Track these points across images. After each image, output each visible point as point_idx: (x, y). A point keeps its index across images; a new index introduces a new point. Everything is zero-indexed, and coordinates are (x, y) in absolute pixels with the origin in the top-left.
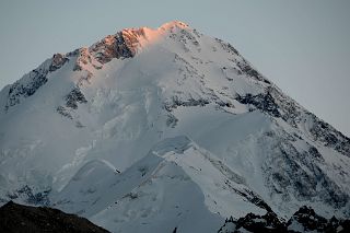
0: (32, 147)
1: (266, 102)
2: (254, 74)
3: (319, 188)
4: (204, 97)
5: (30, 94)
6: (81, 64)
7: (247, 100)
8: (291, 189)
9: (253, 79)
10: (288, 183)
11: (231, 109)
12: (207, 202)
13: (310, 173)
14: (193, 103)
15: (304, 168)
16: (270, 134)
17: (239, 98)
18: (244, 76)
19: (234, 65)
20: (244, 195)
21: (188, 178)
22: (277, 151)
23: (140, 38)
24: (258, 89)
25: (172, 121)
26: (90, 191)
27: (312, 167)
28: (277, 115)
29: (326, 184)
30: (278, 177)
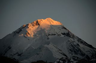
0: (19, 44)
1: (68, 34)
2: (65, 29)
3: (79, 52)
4: (55, 34)
5: (18, 33)
6: (29, 27)
7: (64, 34)
8: (73, 53)
9: (65, 30)
10: (73, 51)
11: (61, 36)
12: (53, 55)
13: (77, 49)
14: (52, 35)
15: (76, 48)
16: (69, 41)
17: (62, 34)
18: (63, 29)
19: (61, 27)
20: (62, 54)
21: (49, 50)
22: (70, 44)
23: (41, 21)
24: (66, 32)
25: (48, 38)
26: (29, 53)
27: (78, 48)
28: (70, 37)
29: (80, 51)
30: (70, 50)
